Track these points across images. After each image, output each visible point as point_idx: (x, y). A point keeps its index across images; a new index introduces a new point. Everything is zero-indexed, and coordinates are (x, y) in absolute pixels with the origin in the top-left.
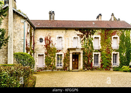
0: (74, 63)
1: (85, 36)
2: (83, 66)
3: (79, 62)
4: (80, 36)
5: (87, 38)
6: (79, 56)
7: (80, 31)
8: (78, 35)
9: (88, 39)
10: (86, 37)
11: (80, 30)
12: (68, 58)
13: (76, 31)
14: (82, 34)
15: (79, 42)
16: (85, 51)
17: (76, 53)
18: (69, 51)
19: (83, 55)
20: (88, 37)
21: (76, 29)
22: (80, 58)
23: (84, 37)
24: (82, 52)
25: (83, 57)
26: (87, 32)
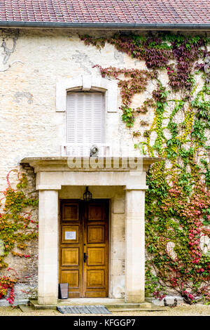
0: (72, 255)
1: (164, 78)
2: (148, 274)
3: (116, 246)
4: (122, 78)
5: (179, 96)
6: (116, 208)
7: (120, 48)
8: (104, 73)
9: (188, 98)
10: (175, 88)
11: (124, 38)
12: (28, 221)
13: (91, 48)
14: (141, 66)
15: (115, 119)
16: (162, 178)
17: (87, 190)
18: (34, 175)
19: (148, 203)
20: (189, 87)
21: (91, 36)
22: (124, 220)
23: (152, 86)
24: (136, 182)
25: (149, 216)
26: (179, 55)
